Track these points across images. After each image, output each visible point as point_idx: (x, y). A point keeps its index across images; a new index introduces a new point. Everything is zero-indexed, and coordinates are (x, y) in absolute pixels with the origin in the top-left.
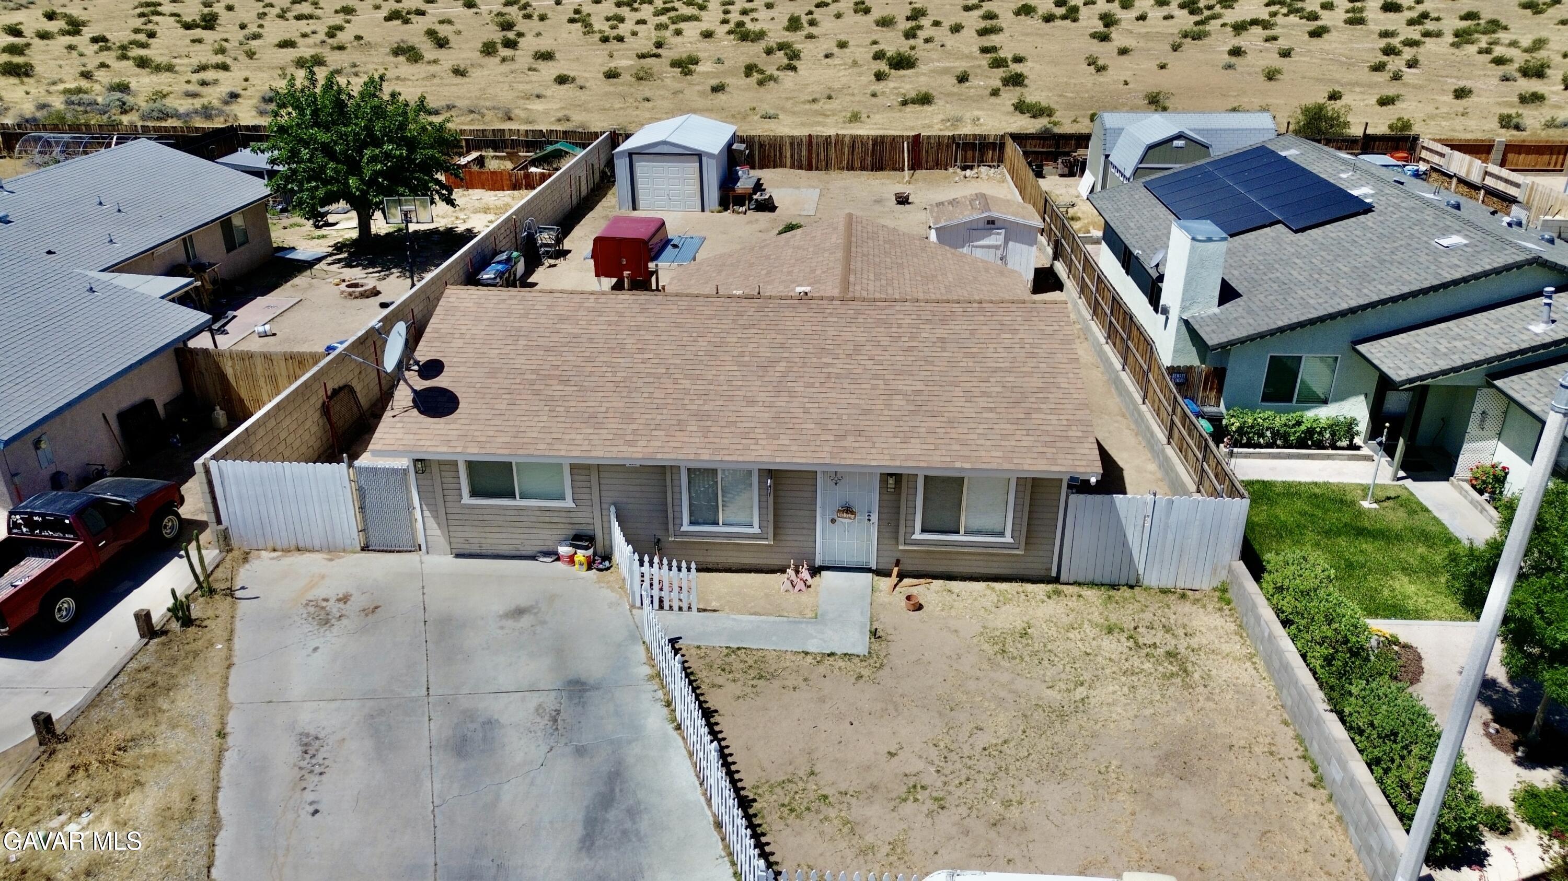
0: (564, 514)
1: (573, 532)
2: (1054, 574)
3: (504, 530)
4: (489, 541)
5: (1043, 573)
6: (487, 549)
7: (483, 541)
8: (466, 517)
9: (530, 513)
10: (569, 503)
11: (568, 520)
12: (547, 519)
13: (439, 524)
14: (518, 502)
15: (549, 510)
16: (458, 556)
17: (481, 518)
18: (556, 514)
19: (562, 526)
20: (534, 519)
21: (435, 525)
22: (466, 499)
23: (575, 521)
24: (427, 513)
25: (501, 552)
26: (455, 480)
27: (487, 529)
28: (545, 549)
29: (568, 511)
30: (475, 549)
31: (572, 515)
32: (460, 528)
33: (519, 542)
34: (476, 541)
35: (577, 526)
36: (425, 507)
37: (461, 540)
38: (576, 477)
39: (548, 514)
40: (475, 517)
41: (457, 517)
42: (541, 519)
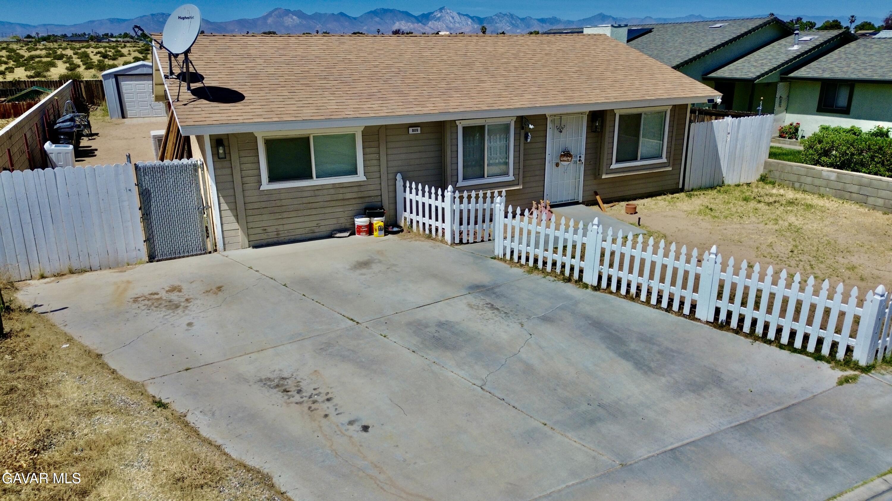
0: (356, 189)
1: (363, 206)
2: (680, 186)
3: (300, 213)
4: (287, 227)
5: (674, 186)
6: (284, 236)
7: (281, 228)
8: (263, 205)
9: (325, 192)
10: (360, 177)
11: (360, 195)
12: (341, 197)
13: (237, 217)
14: (315, 182)
15: (341, 186)
16: (255, 247)
17: (279, 203)
18: (349, 190)
19: (353, 201)
20: (328, 198)
21: (233, 219)
22: (266, 186)
23: (366, 194)
24: (224, 206)
25: (298, 237)
26: (254, 166)
27: (285, 215)
28: (337, 227)
29: (359, 185)
30: (272, 236)
31: (362, 189)
32: (257, 218)
33: (314, 224)
34: (273, 229)
35: (367, 200)
36: (222, 200)
37: (259, 231)
38: (368, 150)
39: (341, 191)
40: (273, 204)
41: (256, 206)
42: (335, 197)
